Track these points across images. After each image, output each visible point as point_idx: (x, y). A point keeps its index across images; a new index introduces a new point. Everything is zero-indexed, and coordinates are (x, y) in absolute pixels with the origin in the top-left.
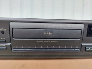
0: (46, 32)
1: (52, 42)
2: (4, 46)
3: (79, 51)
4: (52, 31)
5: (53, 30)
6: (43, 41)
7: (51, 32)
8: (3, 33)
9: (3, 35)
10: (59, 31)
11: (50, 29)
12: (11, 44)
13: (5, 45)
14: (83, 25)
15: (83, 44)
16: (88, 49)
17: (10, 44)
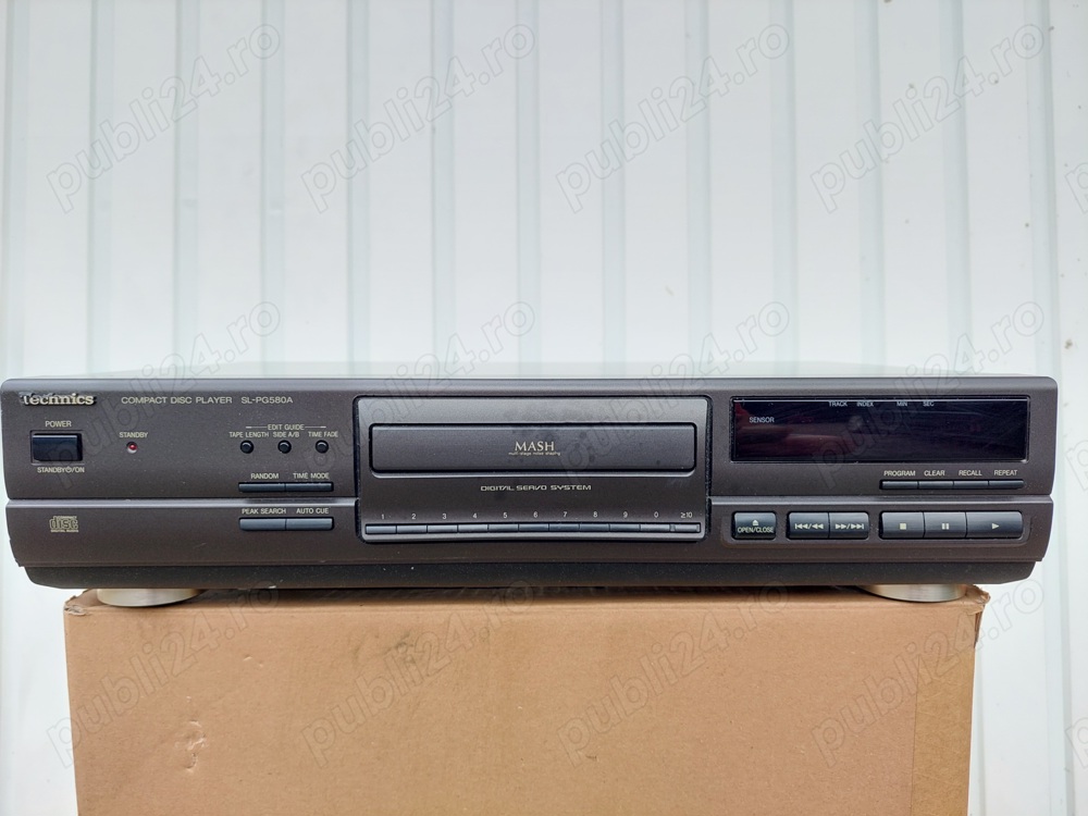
0: (524, 438)
1: (554, 488)
2: (326, 511)
3: (701, 536)
4: (549, 433)
5: (555, 428)
6: (514, 486)
7: (548, 438)
8: (322, 448)
9: (321, 457)
10: (583, 435)
11: (541, 425)
12: (356, 503)
13: (330, 509)
14: (704, 402)
15: (716, 502)
16: (749, 524)
17: (350, 503)
